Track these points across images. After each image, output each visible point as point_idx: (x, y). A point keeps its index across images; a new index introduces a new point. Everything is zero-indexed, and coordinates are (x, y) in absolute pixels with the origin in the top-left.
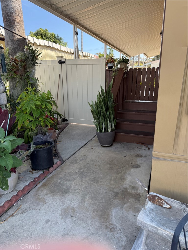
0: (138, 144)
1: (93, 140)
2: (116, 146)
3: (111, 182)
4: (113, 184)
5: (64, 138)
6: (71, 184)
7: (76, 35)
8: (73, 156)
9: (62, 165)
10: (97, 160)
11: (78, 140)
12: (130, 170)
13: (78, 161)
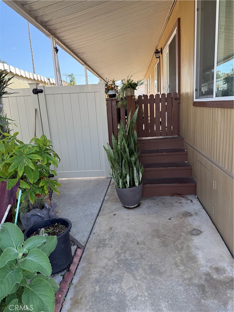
0: (173, 197)
1: (107, 200)
2: (146, 204)
3: (179, 268)
4: (185, 272)
5: (61, 206)
6: (121, 288)
7: (55, 52)
8: (92, 233)
9: (84, 254)
10: (135, 234)
11: (85, 204)
12: (193, 240)
13: (107, 242)
